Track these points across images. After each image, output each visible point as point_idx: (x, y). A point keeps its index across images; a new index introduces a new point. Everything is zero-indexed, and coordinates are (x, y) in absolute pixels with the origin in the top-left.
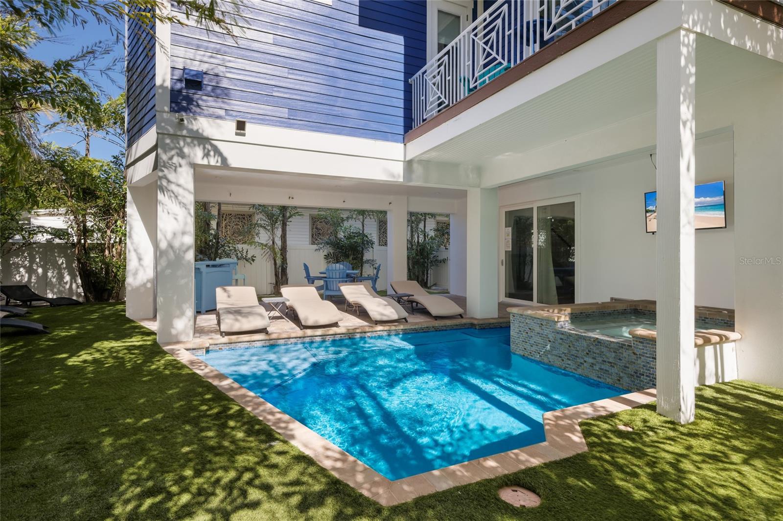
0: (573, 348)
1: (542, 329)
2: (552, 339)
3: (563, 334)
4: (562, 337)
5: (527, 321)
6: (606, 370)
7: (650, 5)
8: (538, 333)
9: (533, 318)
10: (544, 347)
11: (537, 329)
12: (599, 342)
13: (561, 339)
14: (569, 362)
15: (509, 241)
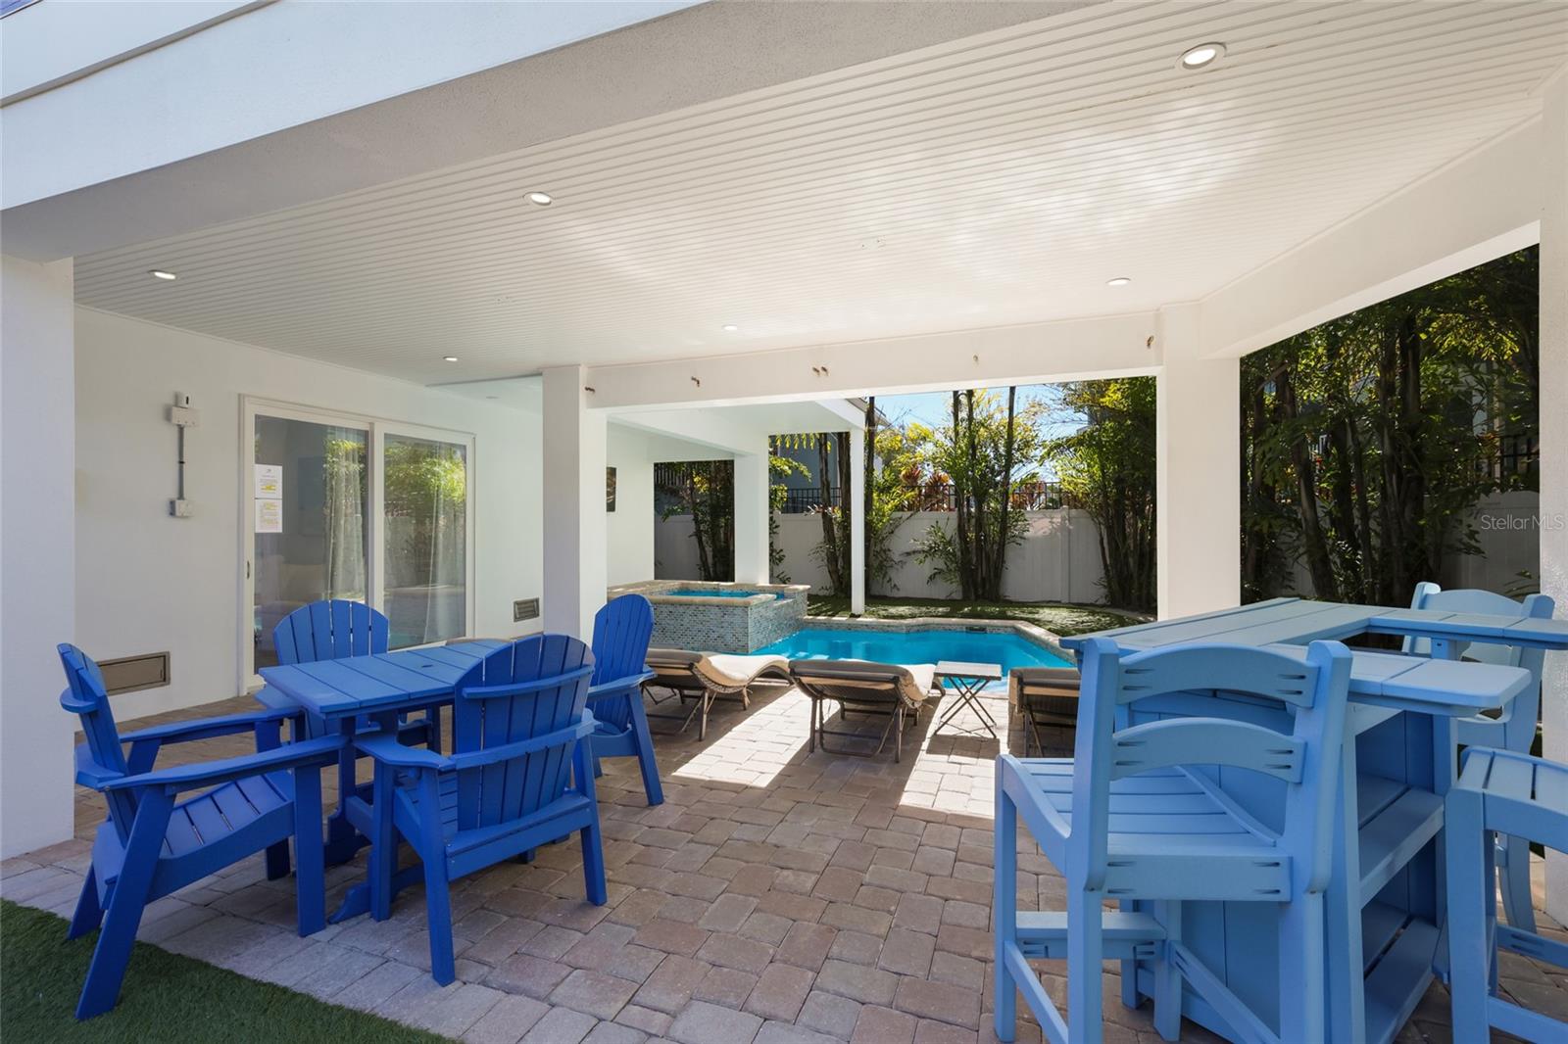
0: (780, 618)
2: (771, 618)
3: (776, 609)
8: (765, 617)
9: (763, 604)
14: (779, 631)
15: (272, 505)
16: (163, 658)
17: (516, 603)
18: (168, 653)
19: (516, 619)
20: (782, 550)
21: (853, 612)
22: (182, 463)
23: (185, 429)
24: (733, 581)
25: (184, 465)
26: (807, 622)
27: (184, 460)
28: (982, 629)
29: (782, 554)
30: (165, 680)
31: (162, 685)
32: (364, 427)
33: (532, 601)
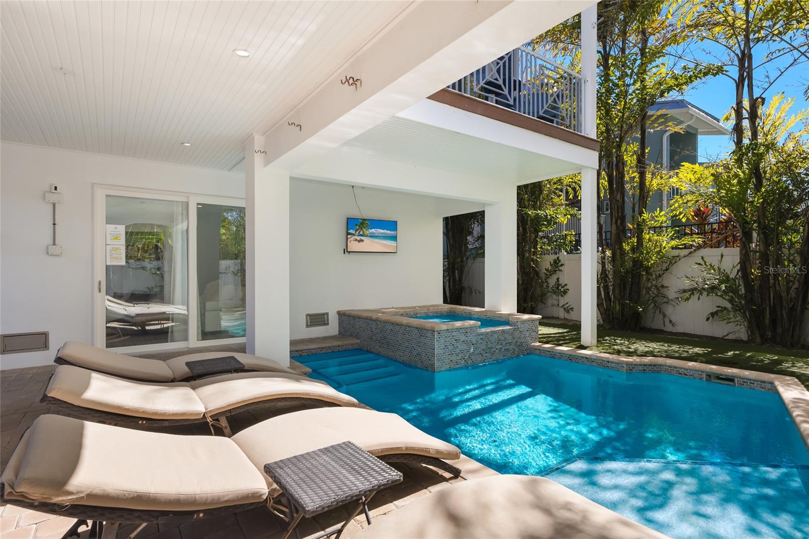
0: (489, 343)
1: (467, 337)
2: (474, 342)
3: (482, 335)
4: (481, 337)
5: (454, 334)
6: (508, 349)
7: (589, 148)
8: (464, 341)
9: (459, 329)
10: (468, 352)
11: (463, 338)
12: (504, 332)
13: (482, 339)
14: (487, 355)
15: (117, 249)
16: (45, 335)
17: (307, 315)
18: (48, 332)
19: (308, 326)
20: (566, 285)
21: (582, 343)
22: (54, 224)
23: (56, 205)
24: (484, 308)
25: (56, 226)
26: (535, 349)
27: (56, 223)
28: (730, 379)
29: (566, 287)
30: (46, 347)
31: (44, 350)
32: (184, 200)
33: (323, 314)
